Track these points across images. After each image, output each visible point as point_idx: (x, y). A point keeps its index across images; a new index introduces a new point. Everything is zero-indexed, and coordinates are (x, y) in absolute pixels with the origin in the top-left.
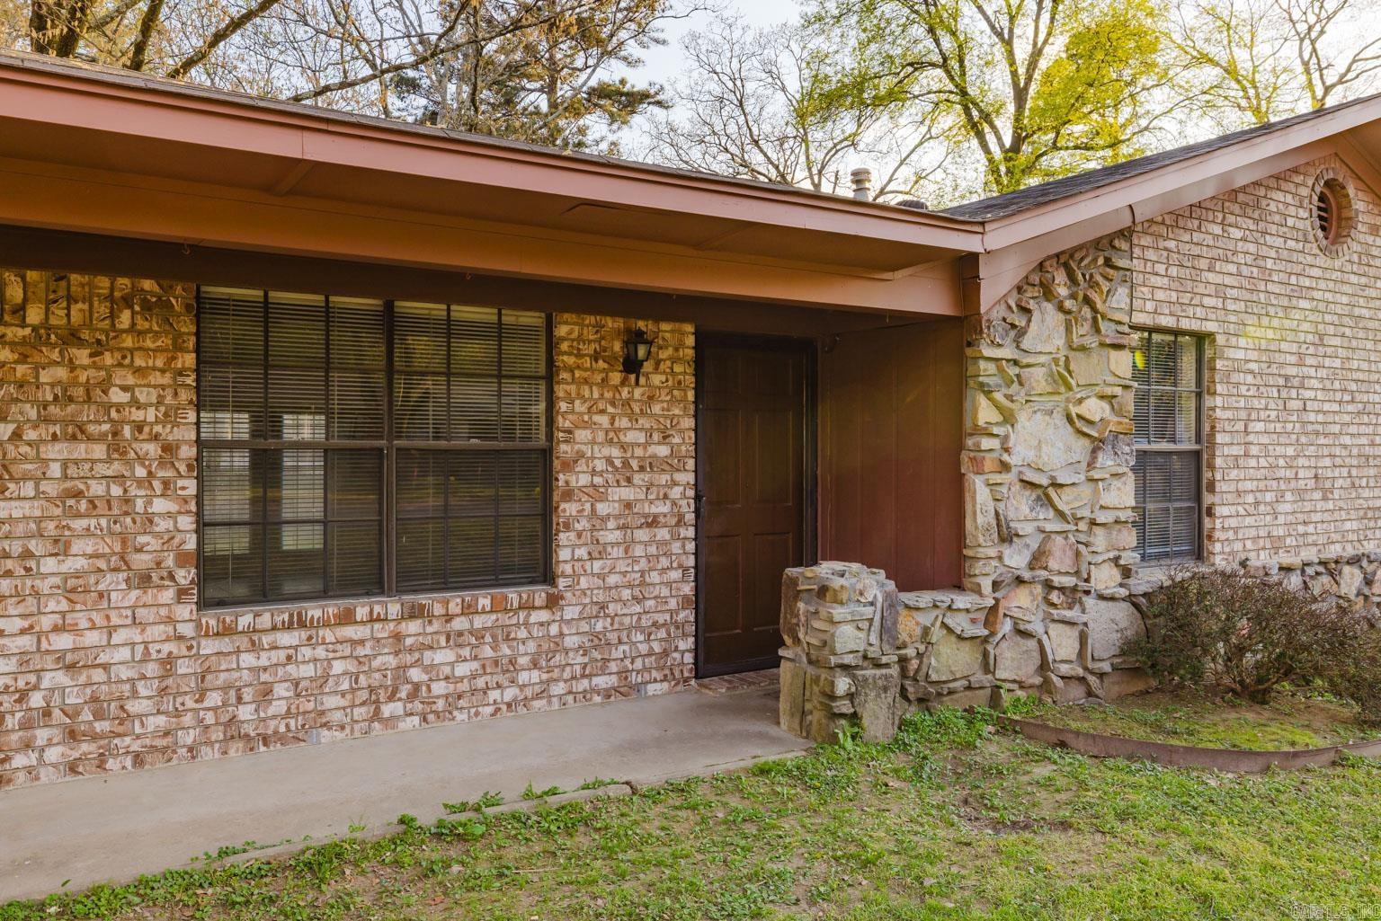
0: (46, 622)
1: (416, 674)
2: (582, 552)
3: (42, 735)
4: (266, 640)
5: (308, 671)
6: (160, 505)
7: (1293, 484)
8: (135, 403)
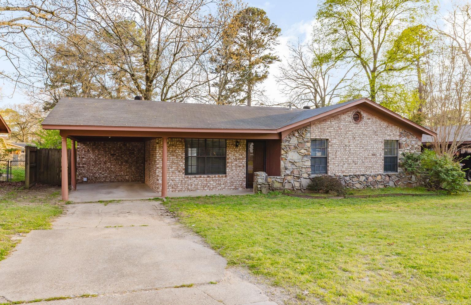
0: (170, 175)
1: (208, 184)
2: (230, 170)
3: (170, 188)
4: (192, 179)
5: (196, 183)
6: (181, 163)
7: (347, 162)
8: (179, 152)
